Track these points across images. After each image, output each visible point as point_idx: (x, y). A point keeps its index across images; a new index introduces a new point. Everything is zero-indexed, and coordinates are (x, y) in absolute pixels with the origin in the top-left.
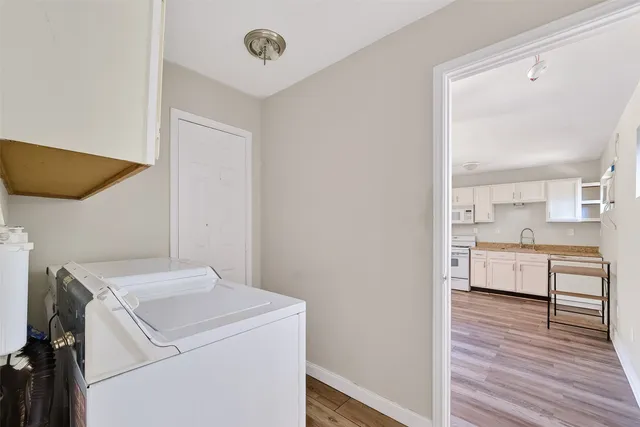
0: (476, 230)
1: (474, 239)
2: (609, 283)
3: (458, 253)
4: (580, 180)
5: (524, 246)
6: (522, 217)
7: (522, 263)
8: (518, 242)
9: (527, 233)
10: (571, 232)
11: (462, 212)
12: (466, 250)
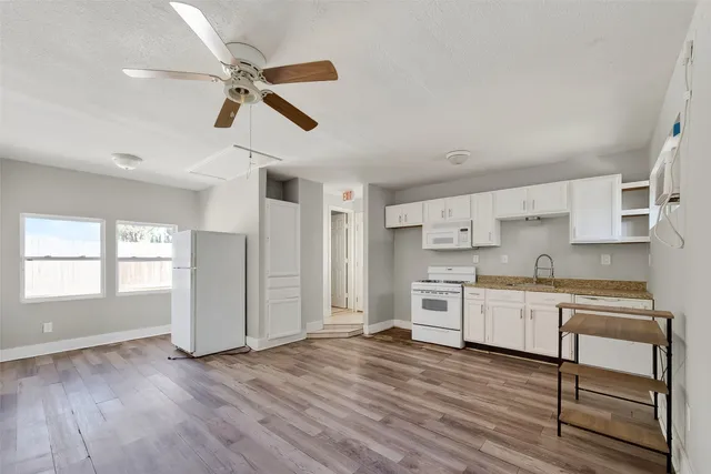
0: (475, 258)
1: (473, 270)
2: (669, 355)
3: (447, 292)
4: (619, 177)
5: (540, 281)
6: (537, 237)
7: (533, 307)
8: (531, 275)
9: (544, 262)
10: (606, 259)
11: (456, 231)
12: (457, 288)
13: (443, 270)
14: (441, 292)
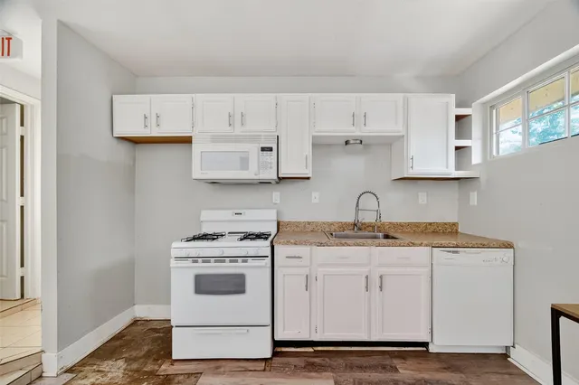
8: (350, 219)
10: (422, 198)
11: (253, 149)
12: (262, 247)
13: (227, 215)
14: (234, 259)
